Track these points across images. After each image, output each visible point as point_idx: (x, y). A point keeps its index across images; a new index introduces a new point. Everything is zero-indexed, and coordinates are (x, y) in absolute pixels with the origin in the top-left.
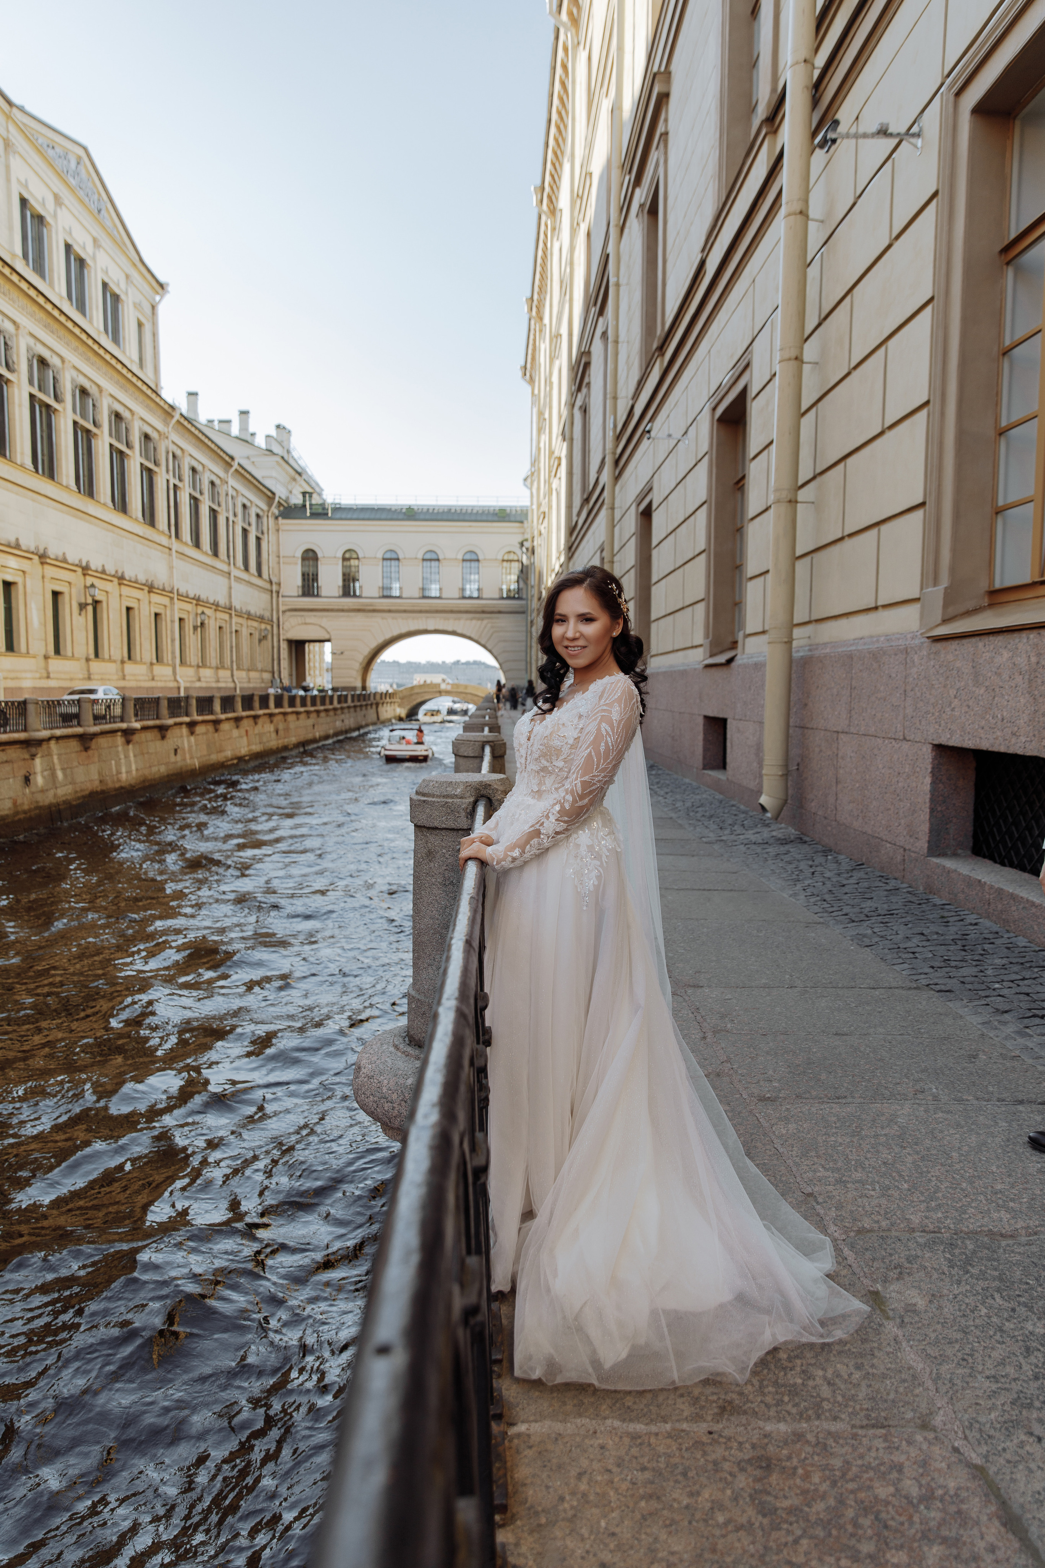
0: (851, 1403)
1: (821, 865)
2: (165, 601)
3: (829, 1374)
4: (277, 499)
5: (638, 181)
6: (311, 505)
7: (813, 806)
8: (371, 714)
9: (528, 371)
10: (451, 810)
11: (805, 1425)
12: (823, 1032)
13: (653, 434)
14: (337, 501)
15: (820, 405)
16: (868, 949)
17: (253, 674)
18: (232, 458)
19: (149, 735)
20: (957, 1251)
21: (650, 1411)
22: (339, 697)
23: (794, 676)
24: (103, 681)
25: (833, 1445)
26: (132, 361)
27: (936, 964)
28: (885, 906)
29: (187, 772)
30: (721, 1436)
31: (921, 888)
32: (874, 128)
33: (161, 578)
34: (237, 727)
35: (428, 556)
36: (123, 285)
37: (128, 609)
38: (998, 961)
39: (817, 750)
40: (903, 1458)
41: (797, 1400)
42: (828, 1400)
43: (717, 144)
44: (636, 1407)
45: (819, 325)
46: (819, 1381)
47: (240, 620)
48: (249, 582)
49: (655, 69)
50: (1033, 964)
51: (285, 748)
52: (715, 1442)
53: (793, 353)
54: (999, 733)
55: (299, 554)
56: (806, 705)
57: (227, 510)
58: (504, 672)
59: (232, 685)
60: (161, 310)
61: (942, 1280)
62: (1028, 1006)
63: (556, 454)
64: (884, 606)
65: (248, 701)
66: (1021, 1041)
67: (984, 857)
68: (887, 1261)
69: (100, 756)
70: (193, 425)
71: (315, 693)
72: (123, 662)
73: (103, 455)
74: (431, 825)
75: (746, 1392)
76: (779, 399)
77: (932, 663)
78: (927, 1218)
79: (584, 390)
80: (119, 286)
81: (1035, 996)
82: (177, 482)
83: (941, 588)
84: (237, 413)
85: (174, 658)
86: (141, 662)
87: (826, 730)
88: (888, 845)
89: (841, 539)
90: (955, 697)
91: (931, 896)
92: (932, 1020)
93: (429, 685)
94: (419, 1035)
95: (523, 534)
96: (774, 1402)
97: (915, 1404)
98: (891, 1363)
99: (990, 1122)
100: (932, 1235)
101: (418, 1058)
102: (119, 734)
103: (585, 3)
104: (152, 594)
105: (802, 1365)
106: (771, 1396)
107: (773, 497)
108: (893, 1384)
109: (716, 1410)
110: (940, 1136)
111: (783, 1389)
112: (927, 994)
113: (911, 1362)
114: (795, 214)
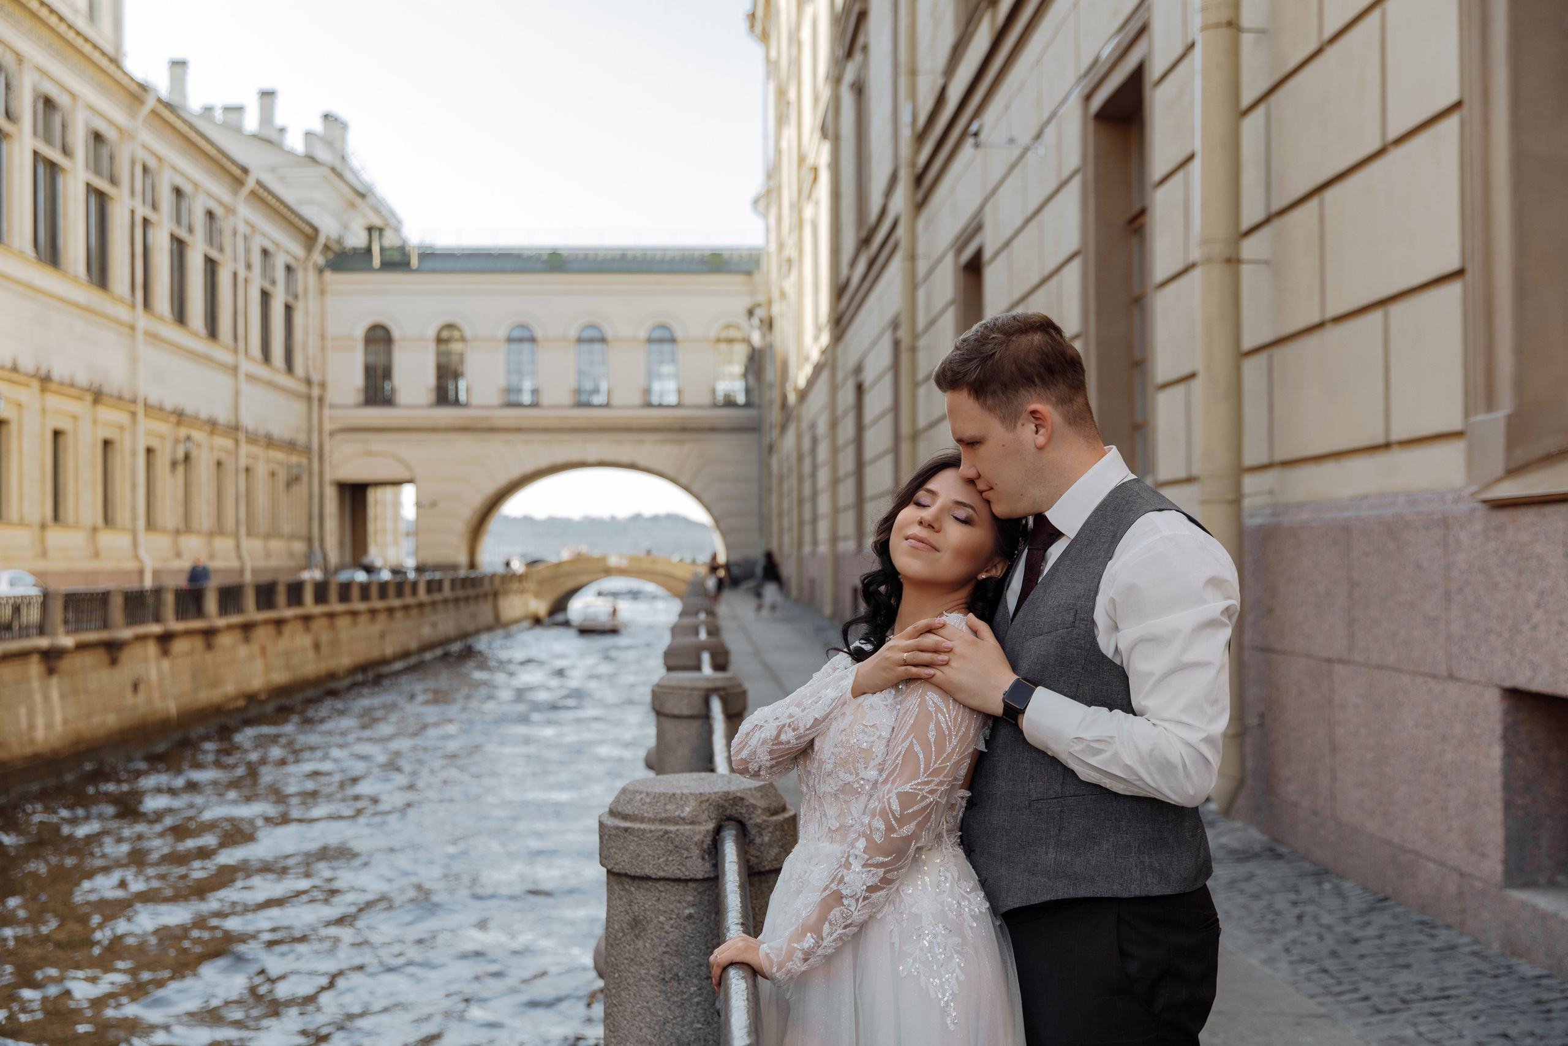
1: (1312, 901)
2: (122, 417)
4: (322, 240)
6: (382, 250)
7: (1290, 791)
8: (485, 612)
9: (759, 23)
10: (675, 846)
13: (983, 137)
14: (427, 242)
15: (1273, 99)
17: (276, 545)
18: (245, 171)
19: (88, 659)
22: (429, 582)
26: (75, 11)
28: (1435, 982)
29: (155, 723)
31: (1496, 946)
33: (116, 377)
34: (247, 640)
35: (586, 334)
37: (57, 434)
39: (1294, 690)
47: (253, 449)
48: (270, 383)
53: (1224, 15)
55: (360, 332)
56: (1270, 610)
57: (235, 260)
59: (238, 566)
63: (810, 160)
64: (1402, 444)
65: (266, 594)
70: (179, 117)
72: (43, 527)
73: (21, 168)
74: (639, 872)
76: (1203, 83)
77: (1492, 545)
79: (858, 57)
82: (149, 213)
83: (1499, 415)
84: (256, 95)
85: (134, 517)
86: (77, 526)
87: (1309, 656)
88: (1432, 866)
89: (1320, 325)
90: (1538, 606)
91: (1514, 961)
93: (588, 559)
95: (752, 294)
102: (35, 657)
104: (99, 407)
107: (1197, 249)
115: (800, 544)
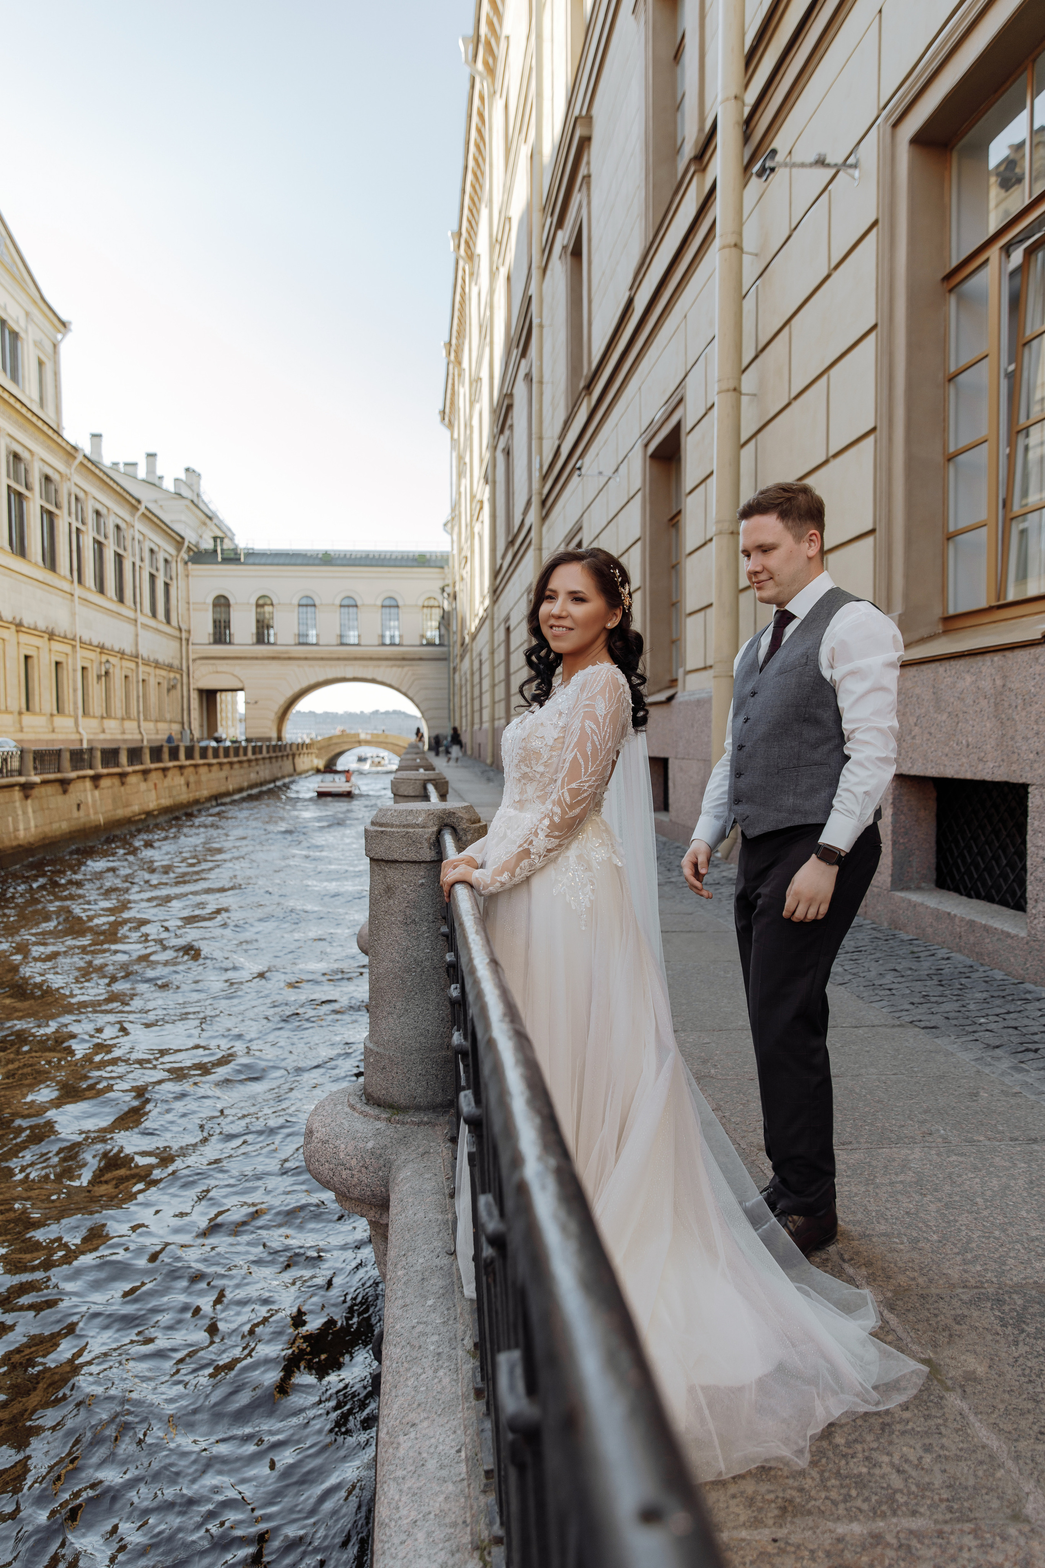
0: (928, 1493)
2: (67, 649)
3: (896, 1459)
4: (186, 544)
5: (560, 224)
6: (222, 550)
8: (287, 766)
9: (448, 416)
10: (413, 841)
11: (881, 1524)
13: (583, 471)
14: (250, 546)
15: (759, 436)
16: (842, 988)
17: (162, 726)
18: (139, 502)
19: (49, 789)
20: (1006, 1308)
22: (254, 748)
25: (919, 1546)
26: (32, 400)
27: (916, 1000)
29: (91, 828)
30: (787, 1543)
31: (886, 924)
32: (812, 158)
33: (63, 625)
34: (145, 780)
35: (346, 602)
36: (22, 322)
37: (27, 658)
38: (978, 995)
40: (1000, 1558)
41: (866, 1493)
42: (901, 1491)
43: (643, 184)
45: (756, 357)
46: (886, 1469)
47: (147, 669)
48: (156, 629)
49: (576, 113)
50: (1015, 997)
51: (197, 802)
52: (782, 1551)
53: (732, 384)
54: (964, 760)
55: (210, 600)
57: (134, 555)
59: (138, 737)
60: (63, 348)
61: (997, 1341)
62: (1019, 1040)
63: (478, 497)
65: (156, 753)
66: (1018, 1076)
67: (949, 889)
68: (933, 1322)
70: (97, 467)
71: (228, 744)
72: (20, 713)
74: (391, 858)
75: (806, 1486)
76: (719, 430)
78: (966, 1271)
79: (507, 432)
80: (17, 322)
81: (1024, 1030)
82: (80, 526)
84: (144, 456)
85: (76, 708)
86: (41, 713)
90: (916, 725)
91: (897, 932)
92: (923, 1058)
93: (348, 735)
94: (379, 1093)
95: (444, 579)
96: (841, 1498)
97: (1000, 1490)
98: (962, 1442)
99: (1007, 1164)
100: (976, 1291)
101: (378, 1118)
102: (17, 788)
103: (501, 53)
104: (52, 642)
105: (864, 1451)
106: (835, 1490)
107: (714, 529)
108: (970, 1468)
109: (776, 1512)
110: (959, 1181)
111: (848, 1481)
112: (913, 1031)
113: (984, 1440)
114: (729, 246)
115: (473, 724)
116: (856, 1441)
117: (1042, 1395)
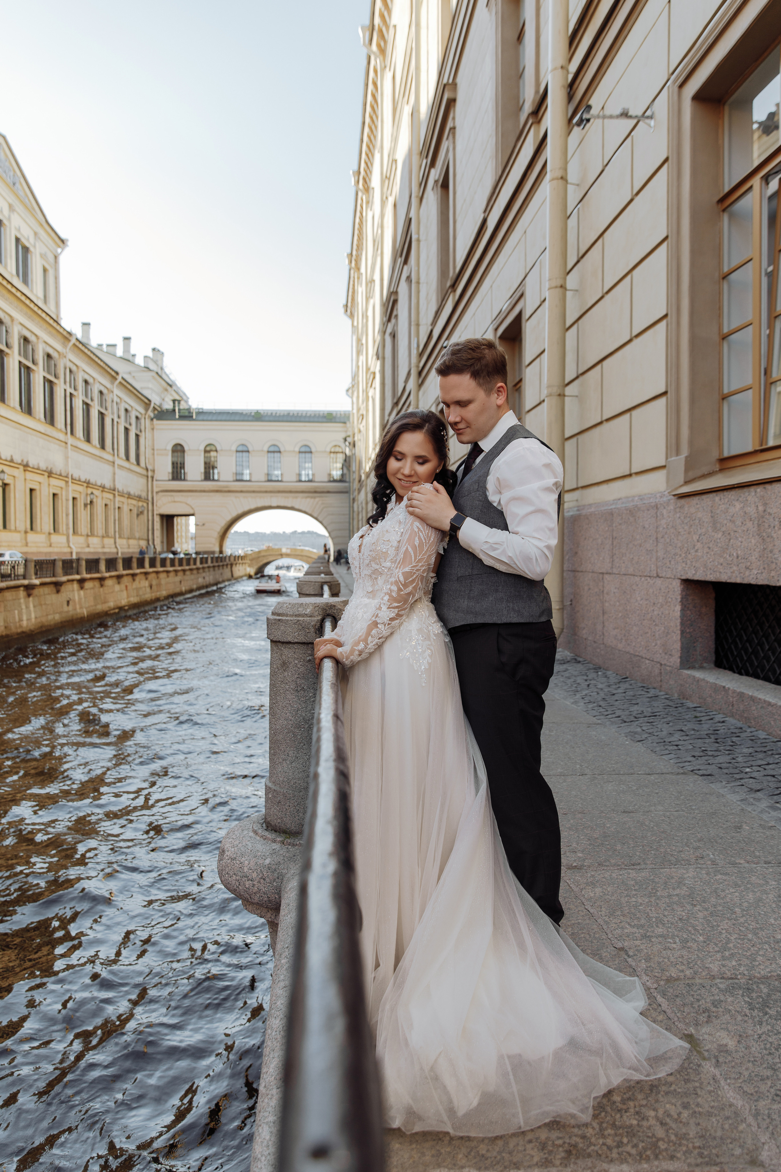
0: (684, 1142)
1: (594, 679)
2: (62, 484)
3: (660, 1114)
4: (152, 405)
5: (433, 164)
6: (179, 410)
7: (584, 633)
8: (227, 573)
9: (349, 309)
10: (302, 627)
11: (645, 1166)
12: (613, 810)
14: (200, 407)
15: (580, 322)
16: (640, 743)
17: (132, 542)
18: (117, 373)
19: (46, 590)
20: (754, 995)
21: (503, 1158)
22: (201, 559)
23: (566, 531)
24: (9, 547)
26: (38, 298)
27: (697, 754)
28: (649, 710)
29: (77, 619)
31: (676, 695)
32: (618, 112)
33: (59, 465)
34: (119, 583)
35: (272, 449)
36: (32, 240)
37: (31, 490)
38: (745, 750)
39: (586, 588)
41: (635, 1141)
42: (663, 1140)
43: (494, 133)
44: (489, 1155)
45: (578, 262)
46: (652, 1122)
47: (122, 499)
48: (129, 469)
49: (445, 81)
50: (774, 752)
51: (158, 600)
53: (559, 283)
54: (735, 568)
55: (170, 447)
56: (576, 553)
57: (113, 413)
58: (332, 539)
59: (115, 550)
60: (62, 259)
61: (746, 1021)
62: (775, 786)
63: (372, 370)
64: (637, 473)
65: (127, 562)
66: (774, 814)
67: (725, 668)
68: (696, 1006)
69: (5, 607)
70: (86, 347)
71: (182, 556)
72: (26, 532)
73: (14, 369)
74: (285, 640)
75: (588, 1135)
76: (549, 317)
77: (678, 515)
78: (724, 966)
79: (393, 321)
80: (28, 240)
82: (73, 391)
83: (682, 457)
84: (122, 339)
85: (68, 528)
86: (41, 532)
87: (593, 572)
88: (647, 661)
89: (601, 423)
90: (698, 541)
91: (684, 701)
92: (700, 799)
93: (273, 549)
94: (276, 822)
95: (346, 431)
96: (615, 1144)
97: (742, 1140)
98: (713, 1101)
99: (761, 882)
100: (731, 981)
101: (274, 841)
102: (22, 589)
103: (390, 37)
104: (51, 479)
105: (635, 1107)
106: (611, 1138)
107: (546, 392)
108: (718, 1122)
109: (563, 1154)
110: (722, 894)
111: (621, 1131)
112: (692, 778)
113: (731, 1100)
114: (557, 179)
116: (629, 1099)
117: (779, 1065)
